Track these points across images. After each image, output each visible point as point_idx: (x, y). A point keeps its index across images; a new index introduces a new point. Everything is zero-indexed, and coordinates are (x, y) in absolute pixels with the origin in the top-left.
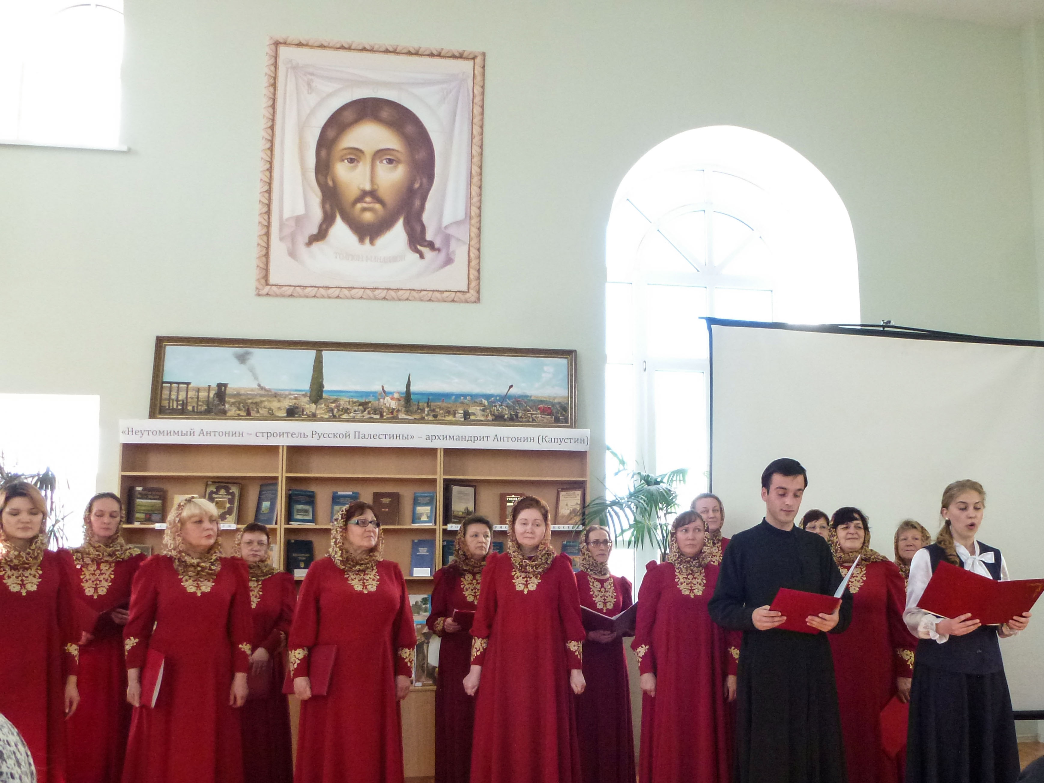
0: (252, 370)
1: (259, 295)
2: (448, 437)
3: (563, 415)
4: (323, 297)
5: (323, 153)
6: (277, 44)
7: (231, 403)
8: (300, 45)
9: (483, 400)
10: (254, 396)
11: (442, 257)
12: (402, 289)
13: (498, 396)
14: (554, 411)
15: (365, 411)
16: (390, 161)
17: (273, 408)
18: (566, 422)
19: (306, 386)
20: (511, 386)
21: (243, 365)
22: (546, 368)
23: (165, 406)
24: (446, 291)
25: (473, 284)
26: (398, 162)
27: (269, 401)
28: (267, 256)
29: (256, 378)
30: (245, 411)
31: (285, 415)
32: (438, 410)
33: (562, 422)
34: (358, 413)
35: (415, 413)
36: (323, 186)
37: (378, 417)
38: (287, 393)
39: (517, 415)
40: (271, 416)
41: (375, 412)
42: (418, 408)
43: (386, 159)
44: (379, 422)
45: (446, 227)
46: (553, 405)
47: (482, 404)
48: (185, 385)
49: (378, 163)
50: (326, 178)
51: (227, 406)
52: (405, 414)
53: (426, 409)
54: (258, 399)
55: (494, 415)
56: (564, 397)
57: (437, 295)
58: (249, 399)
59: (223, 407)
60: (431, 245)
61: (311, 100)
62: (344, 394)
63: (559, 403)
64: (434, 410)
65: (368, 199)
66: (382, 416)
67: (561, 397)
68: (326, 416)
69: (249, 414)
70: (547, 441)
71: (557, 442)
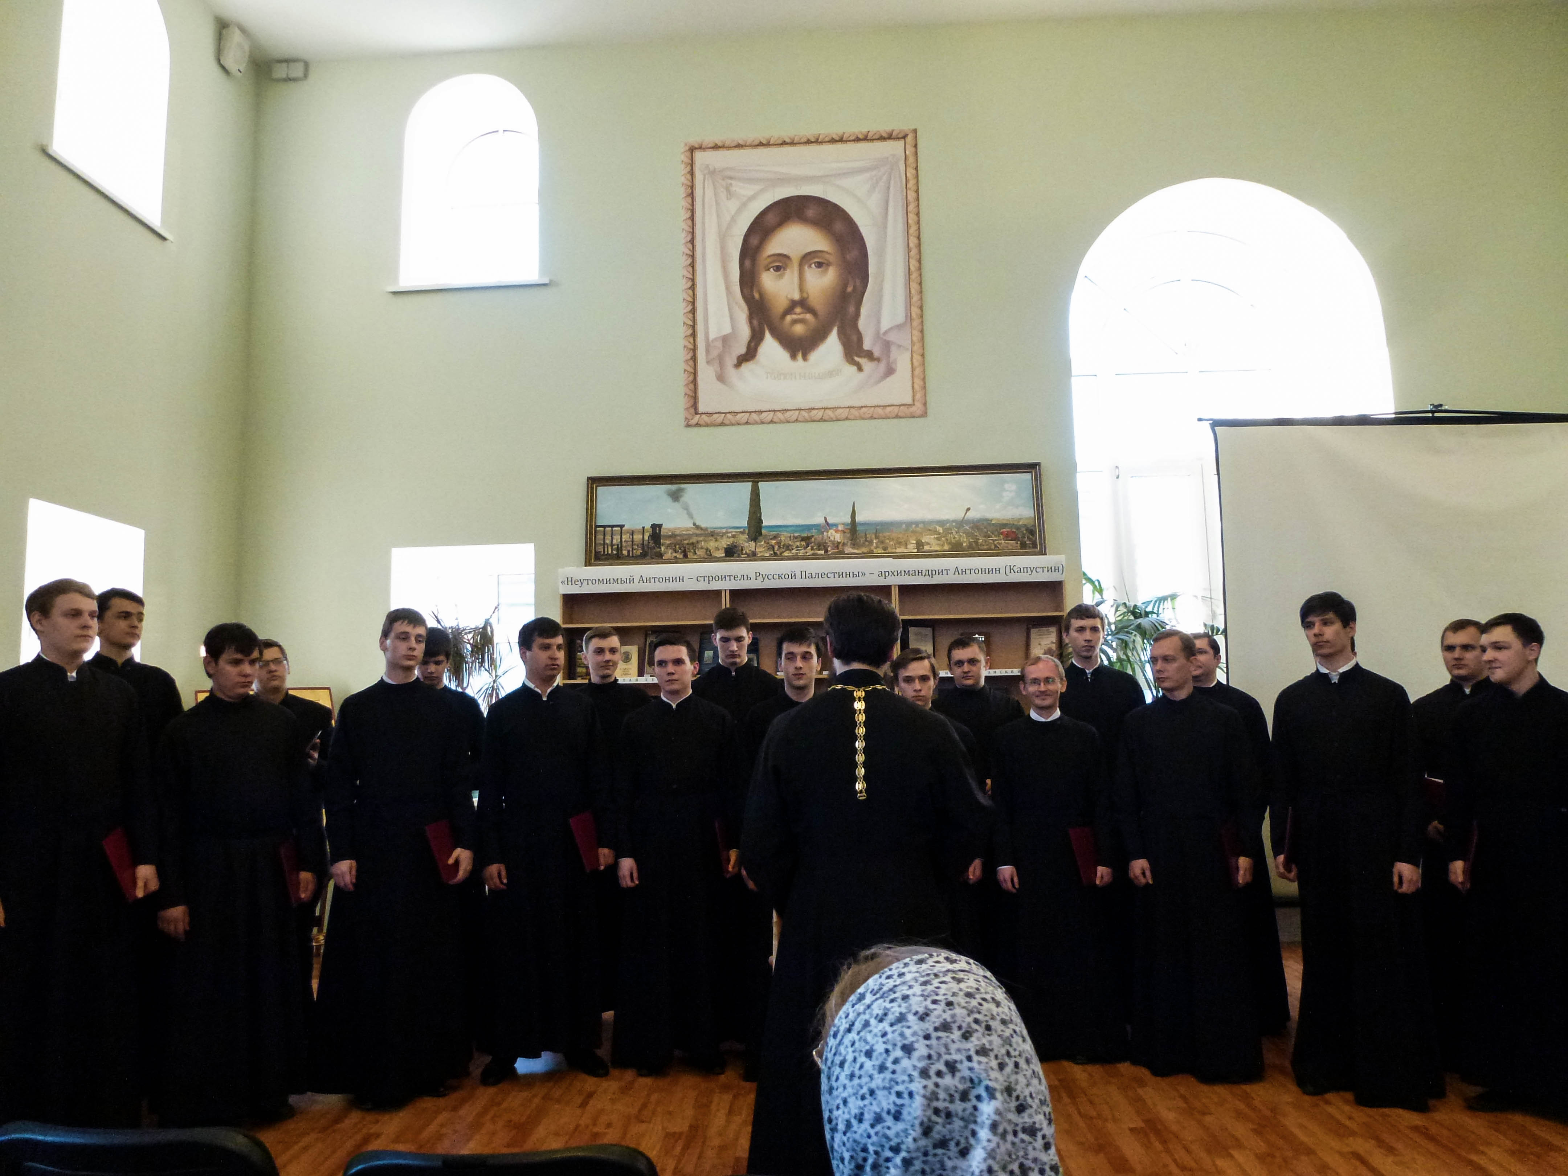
0: (686, 508)
1: (688, 426)
2: (903, 572)
3: (1029, 539)
4: (756, 423)
5: (748, 263)
6: (692, 150)
7: (666, 545)
8: (716, 147)
9: (937, 527)
10: (690, 536)
11: (882, 367)
12: (840, 408)
13: (953, 521)
14: (1019, 536)
15: (808, 546)
16: (819, 265)
17: (710, 548)
18: (1035, 546)
19: (743, 522)
20: (968, 509)
21: (676, 504)
22: (1006, 486)
23: (600, 552)
24: (889, 406)
25: (919, 396)
26: (828, 264)
27: (705, 541)
28: (695, 382)
29: (690, 516)
30: (681, 553)
31: (724, 555)
32: (887, 541)
33: (1030, 547)
34: (801, 550)
35: (863, 545)
36: (748, 299)
37: (823, 552)
38: (724, 531)
39: (976, 542)
40: (709, 558)
41: (819, 546)
42: (866, 541)
43: (815, 263)
44: (823, 558)
45: (886, 333)
46: (1018, 528)
47: (936, 531)
48: (619, 529)
49: (806, 268)
50: (752, 291)
51: (663, 548)
52: (852, 548)
53: (875, 541)
54: (694, 540)
55: (949, 543)
56: (1029, 518)
57: (880, 411)
58: (686, 540)
59: (659, 549)
60: (869, 355)
61: (732, 206)
62: (784, 529)
63: (1025, 525)
64: (882, 542)
65: (798, 310)
66: (826, 551)
67: (1026, 519)
68: (767, 555)
69: (685, 556)
70: (1016, 571)
71: (1027, 572)
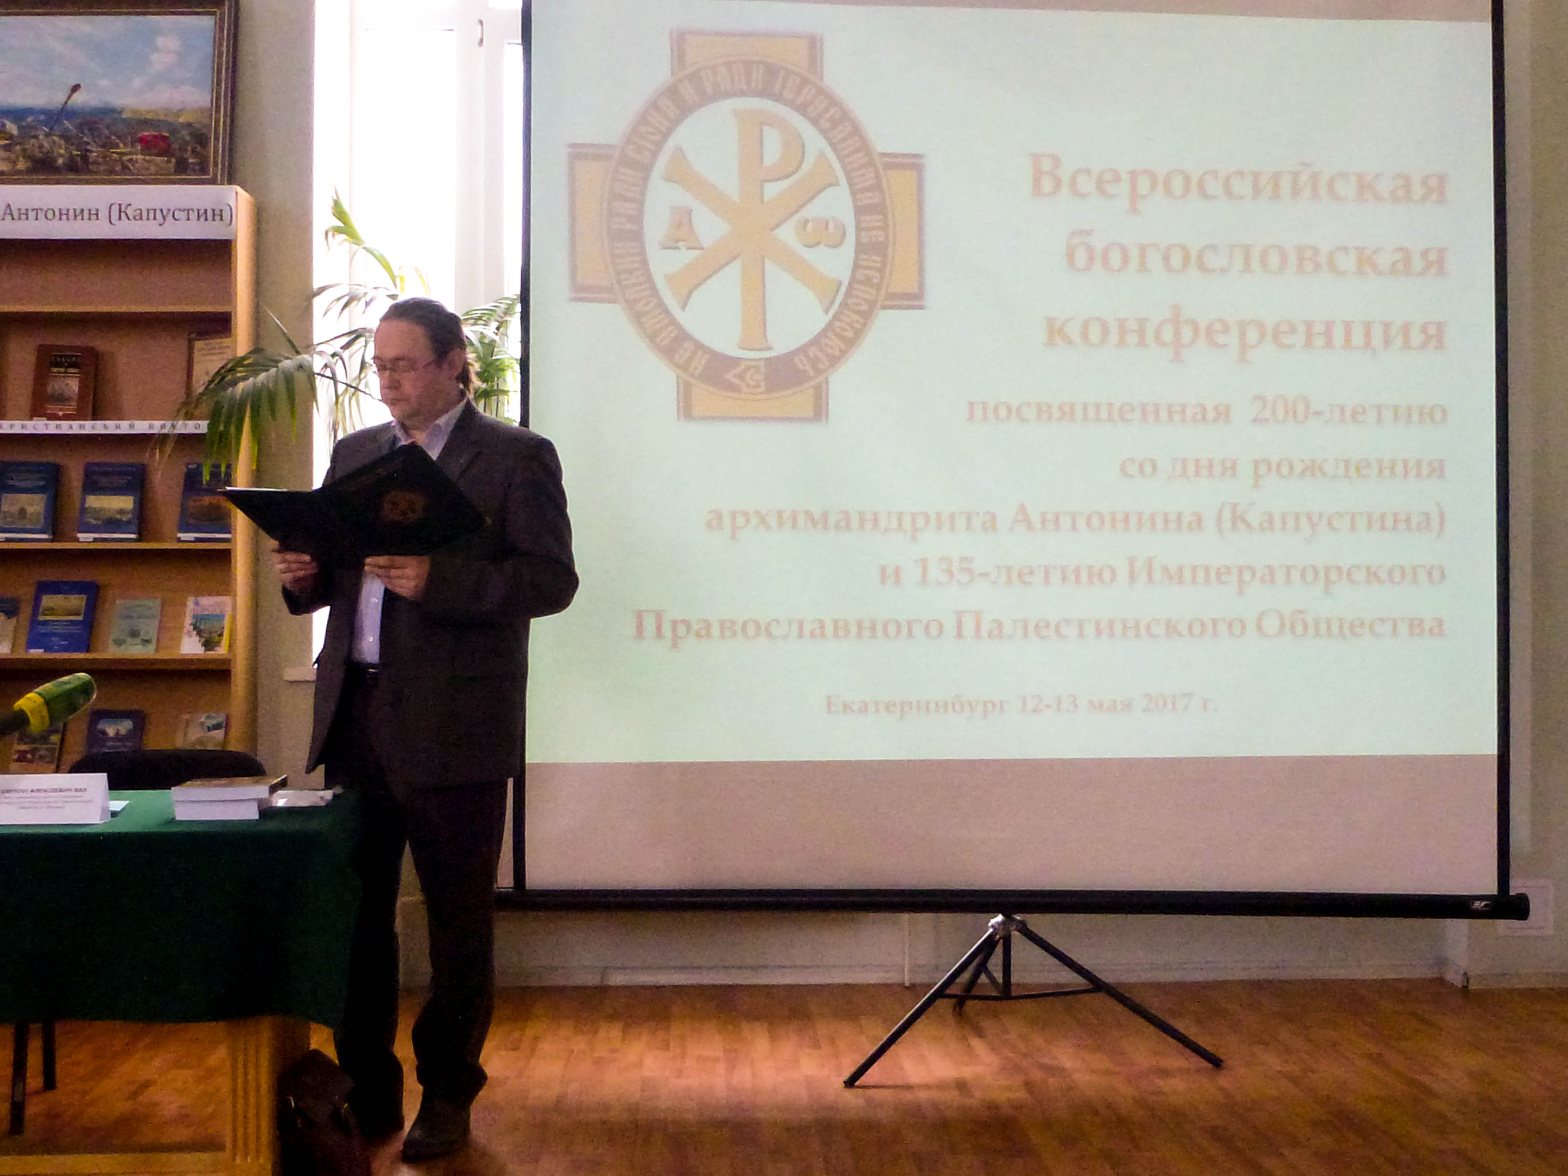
3: (196, 154)
9: (5, 123)
13: (44, 112)
14: (176, 146)
18: (204, 170)
20: (76, 88)
22: (160, 41)
33: (195, 170)
39: (85, 158)
46: (174, 129)
55: (30, 158)
56: (201, 110)
63: (190, 125)
67: (192, 111)
70: (131, 217)
71: (155, 218)
